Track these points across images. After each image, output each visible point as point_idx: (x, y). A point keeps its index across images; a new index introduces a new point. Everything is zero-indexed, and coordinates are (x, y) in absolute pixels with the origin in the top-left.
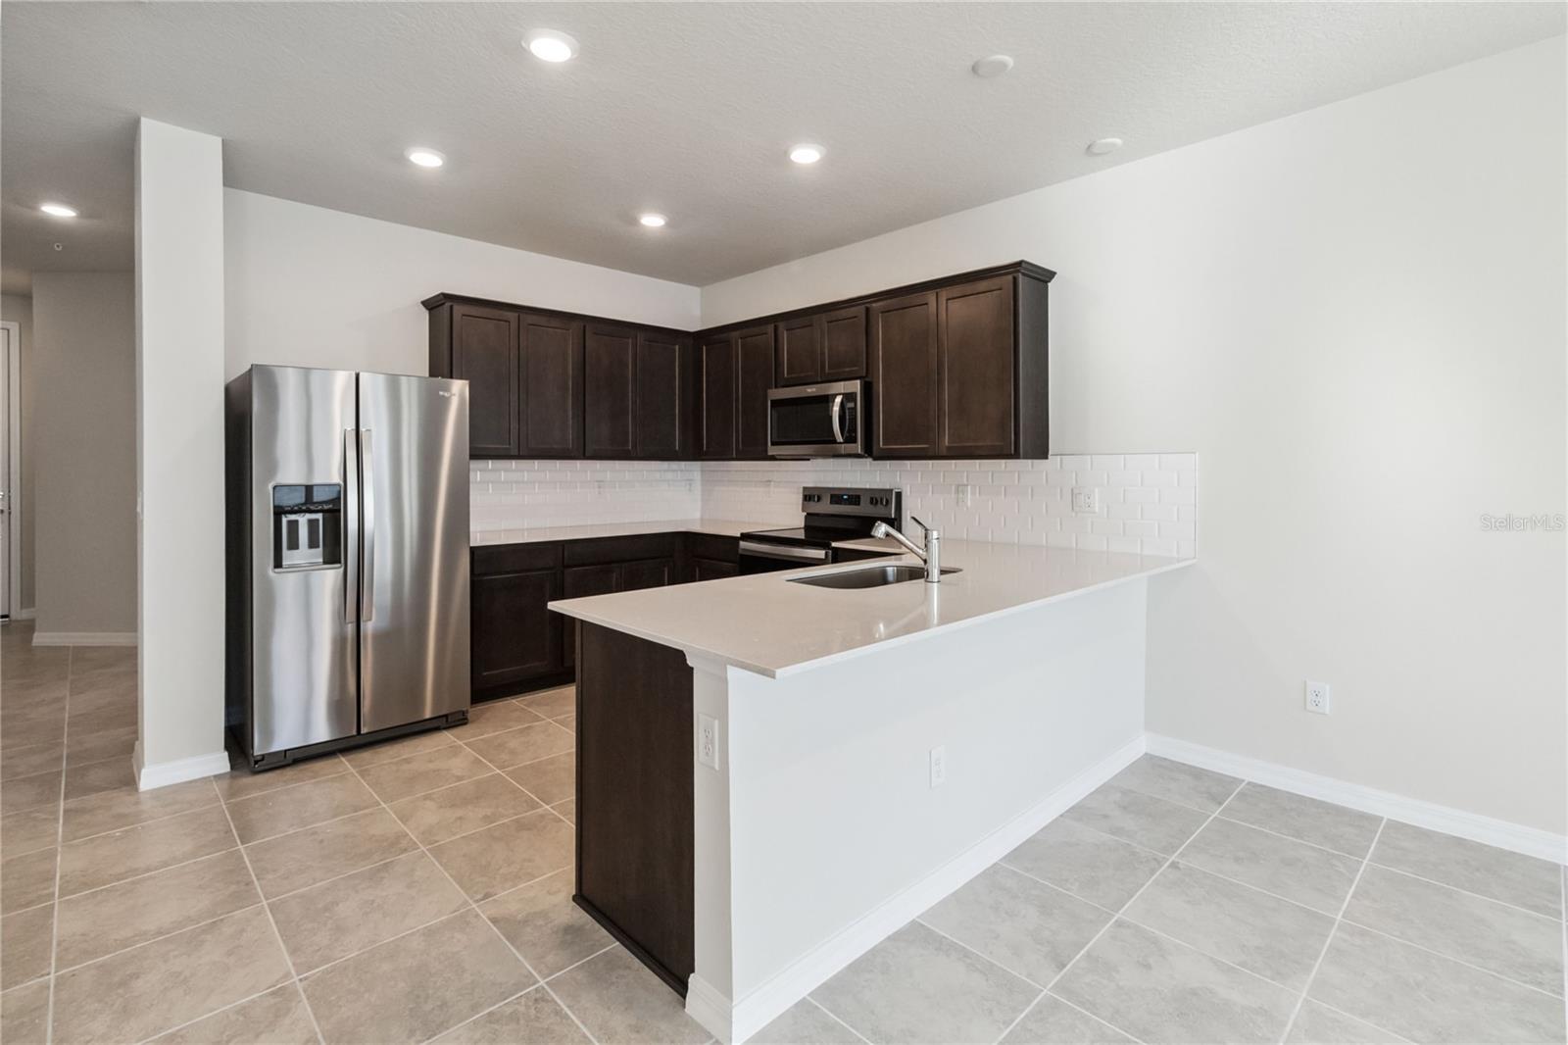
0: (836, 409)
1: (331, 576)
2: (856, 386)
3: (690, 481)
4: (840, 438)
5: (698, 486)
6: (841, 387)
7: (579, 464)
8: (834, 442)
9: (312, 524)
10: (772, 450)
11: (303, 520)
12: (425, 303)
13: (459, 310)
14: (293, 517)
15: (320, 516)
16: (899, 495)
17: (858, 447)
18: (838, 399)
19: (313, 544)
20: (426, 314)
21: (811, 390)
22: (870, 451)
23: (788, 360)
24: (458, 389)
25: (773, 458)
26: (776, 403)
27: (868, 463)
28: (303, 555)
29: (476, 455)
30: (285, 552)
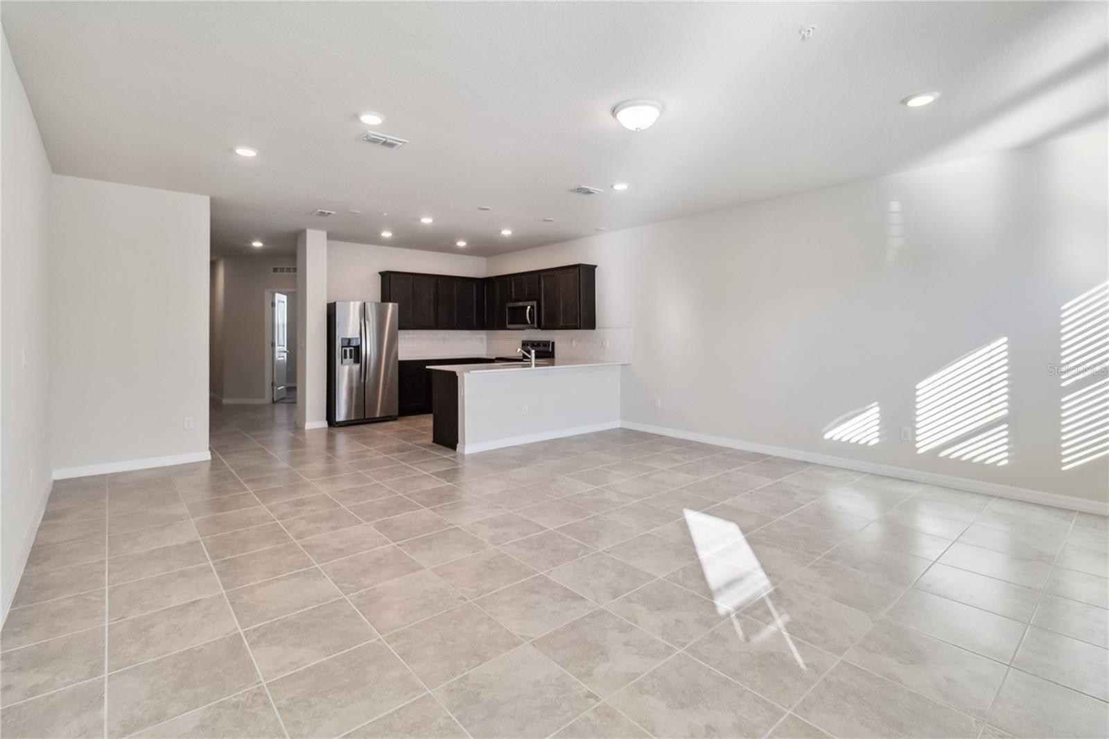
0: (528, 311)
1: (357, 367)
2: (535, 303)
3: (482, 339)
4: (529, 322)
5: (485, 340)
6: (530, 303)
7: (435, 332)
8: (527, 323)
9: (351, 351)
10: (508, 326)
11: (348, 349)
12: (380, 273)
13: (392, 275)
14: (346, 348)
15: (352, 348)
16: (553, 343)
17: (536, 326)
18: (529, 307)
19: (351, 357)
20: (380, 277)
21: (521, 304)
22: (540, 327)
23: (515, 292)
24: (391, 307)
25: (509, 329)
26: (509, 308)
27: (539, 331)
28: (349, 360)
29: (400, 328)
30: (344, 360)
